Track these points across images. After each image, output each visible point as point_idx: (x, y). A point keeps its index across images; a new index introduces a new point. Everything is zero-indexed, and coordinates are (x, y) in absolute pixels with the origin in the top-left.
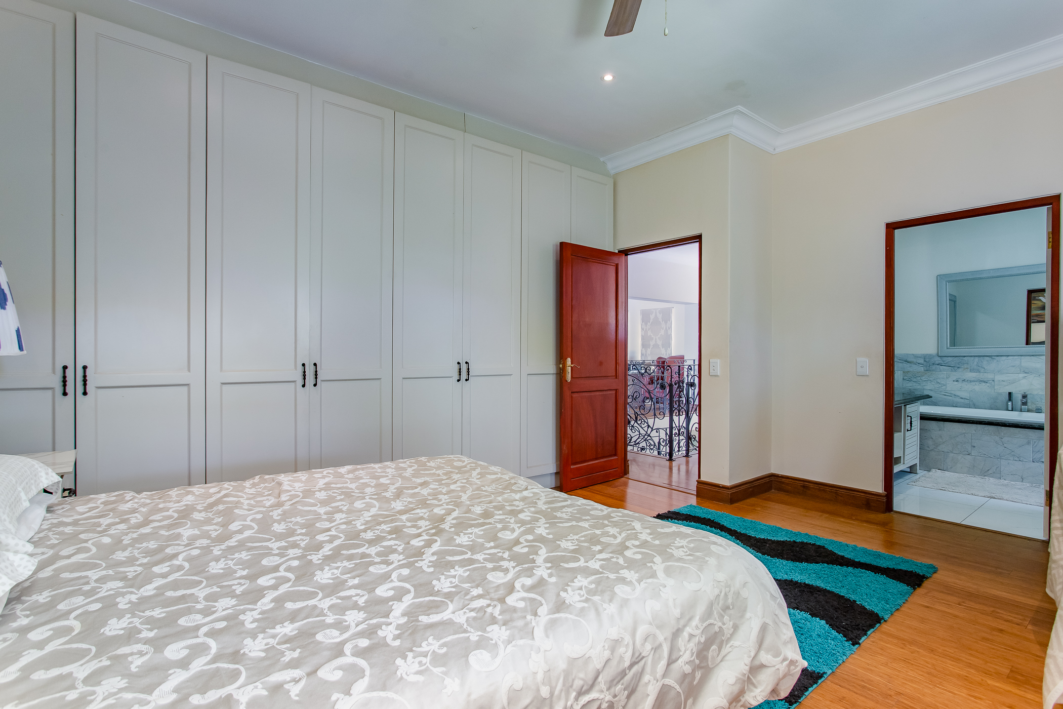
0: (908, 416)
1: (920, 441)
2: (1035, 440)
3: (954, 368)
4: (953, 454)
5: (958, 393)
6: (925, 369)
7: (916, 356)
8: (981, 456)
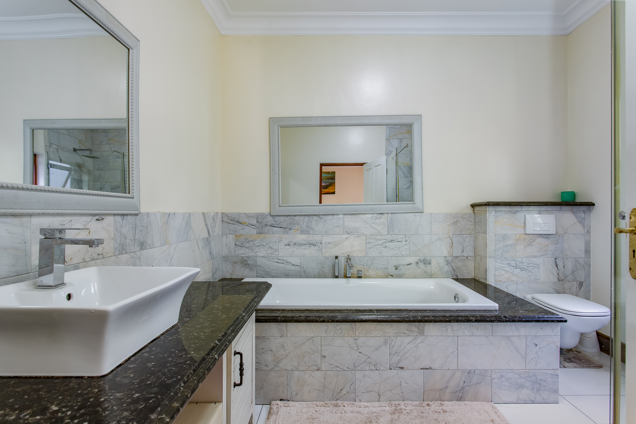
0: (236, 353)
1: (256, 358)
2: (392, 338)
3: (287, 229)
4: (298, 372)
5: (290, 259)
6: (258, 232)
7: (248, 216)
8: (333, 369)
